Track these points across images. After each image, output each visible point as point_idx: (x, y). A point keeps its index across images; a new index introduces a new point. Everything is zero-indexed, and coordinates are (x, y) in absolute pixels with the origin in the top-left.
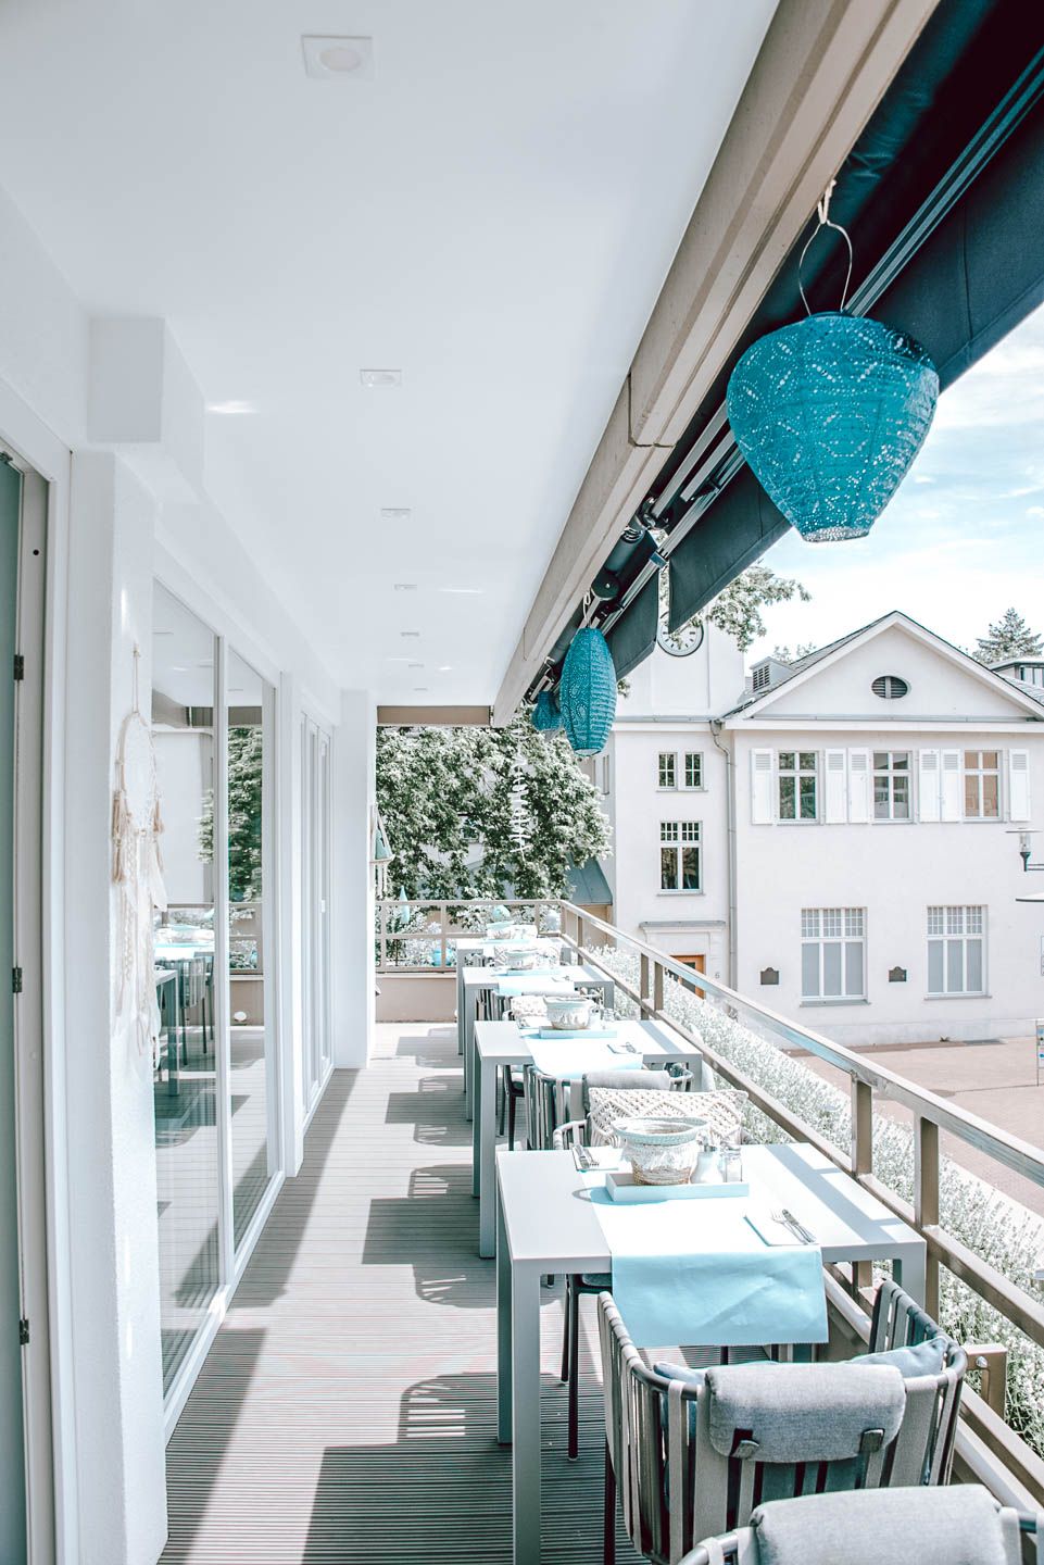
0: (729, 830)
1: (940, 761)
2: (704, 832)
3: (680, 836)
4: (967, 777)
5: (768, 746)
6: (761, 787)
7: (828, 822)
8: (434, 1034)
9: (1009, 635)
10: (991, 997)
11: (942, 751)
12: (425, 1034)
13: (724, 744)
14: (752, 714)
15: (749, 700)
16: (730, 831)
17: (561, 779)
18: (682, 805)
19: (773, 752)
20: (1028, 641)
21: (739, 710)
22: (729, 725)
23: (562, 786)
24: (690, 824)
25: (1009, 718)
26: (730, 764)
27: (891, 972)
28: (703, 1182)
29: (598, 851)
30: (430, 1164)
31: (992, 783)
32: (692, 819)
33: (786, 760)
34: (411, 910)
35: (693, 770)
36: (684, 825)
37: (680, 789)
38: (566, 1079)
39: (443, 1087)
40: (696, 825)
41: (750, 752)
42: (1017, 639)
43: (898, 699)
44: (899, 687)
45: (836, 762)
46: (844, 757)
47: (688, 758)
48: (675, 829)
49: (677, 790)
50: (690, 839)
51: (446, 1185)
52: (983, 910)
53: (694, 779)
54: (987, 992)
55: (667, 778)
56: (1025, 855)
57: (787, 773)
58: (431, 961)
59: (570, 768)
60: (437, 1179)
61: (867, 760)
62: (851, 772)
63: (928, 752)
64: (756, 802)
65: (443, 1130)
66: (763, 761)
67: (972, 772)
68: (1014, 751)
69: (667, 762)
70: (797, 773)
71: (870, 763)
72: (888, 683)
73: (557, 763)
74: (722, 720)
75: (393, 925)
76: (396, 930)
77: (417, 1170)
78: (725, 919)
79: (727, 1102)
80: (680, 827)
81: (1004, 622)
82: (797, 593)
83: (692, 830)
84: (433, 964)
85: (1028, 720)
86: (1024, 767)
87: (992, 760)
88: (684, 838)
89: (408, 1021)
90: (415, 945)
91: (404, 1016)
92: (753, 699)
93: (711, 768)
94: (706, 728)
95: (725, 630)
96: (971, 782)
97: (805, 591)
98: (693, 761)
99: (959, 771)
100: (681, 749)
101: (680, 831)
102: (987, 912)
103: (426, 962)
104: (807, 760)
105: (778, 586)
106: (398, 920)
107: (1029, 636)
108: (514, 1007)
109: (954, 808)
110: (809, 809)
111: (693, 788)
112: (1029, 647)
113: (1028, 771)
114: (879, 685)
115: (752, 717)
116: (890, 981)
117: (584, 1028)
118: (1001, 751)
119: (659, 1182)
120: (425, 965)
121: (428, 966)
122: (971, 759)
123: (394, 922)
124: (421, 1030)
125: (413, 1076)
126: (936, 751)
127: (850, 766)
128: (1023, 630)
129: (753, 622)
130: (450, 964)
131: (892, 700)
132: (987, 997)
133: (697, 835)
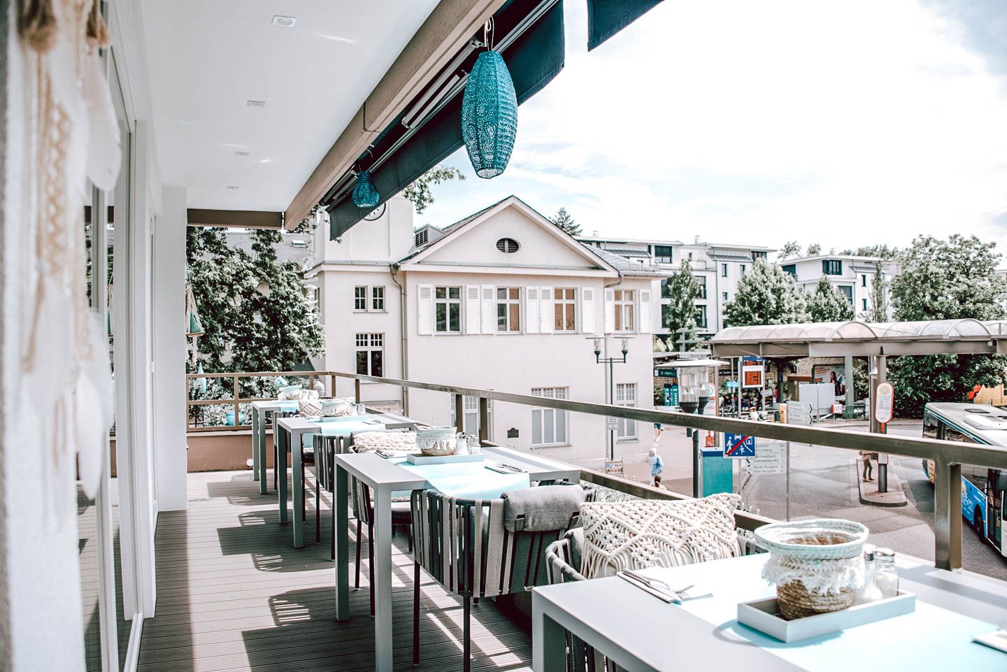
0: (402, 339)
1: (539, 294)
2: (387, 340)
3: (369, 343)
4: (556, 305)
5: (429, 283)
6: (424, 310)
7: (468, 333)
8: (237, 479)
9: (561, 224)
10: (571, 446)
11: (540, 288)
12: (229, 480)
13: (399, 280)
14: (418, 261)
15: (416, 251)
16: (404, 339)
17: (291, 301)
18: (370, 322)
19: (432, 286)
20: (573, 228)
21: (410, 257)
22: (403, 268)
23: (292, 305)
24: (376, 335)
25: (582, 267)
26: (403, 294)
27: (508, 431)
28: (869, 601)
29: (317, 351)
30: (283, 591)
31: (571, 308)
32: (378, 332)
33: (440, 293)
34: (207, 382)
35: (378, 298)
36: (372, 336)
37: (369, 311)
38: (487, 500)
39: (261, 522)
40: (380, 336)
41: (417, 286)
42: (565, 226)
43: (512, 254)
44: (514, 246)
45: (474, 293)
46: (479, 291)
47: (375, 290)
48: (366, 338)
49: (367, 312)
50: (376, 345)
51: (306, 610)
52: (566, 390)
53: (378, 304)
54: (569, 443)
55: (360, 304)
56: (597, 353)
57: (441, 301)
58: (225, 421)
59: (296, 293)
60: (295, 605)
61: (493, 293)
62: (483, 300)
63: (532, 288)
64: (421, 319)
65: (277, 559)
66: (426, 292)
67: (559, 302)
68: (584, 289)
69: (360, 291)
70: (448, 301)
71: (495, 294)
72: (506, 244)
73: (288, 289)
74: (399, 264)
75: (193, 395)
76: (196, 398)
77: (273, 597)
78: (400, 399)
79: (723, 508)
80: (369, 337)
81: (559, 216)
82: (456, 176)
83: (378, 338)
84: (227, 424)
85: (593, 268)
86: (591, 299)
87: (571, 294)
88: (372, 344)
89: (208, 471)
90: (212, 410)
91: (204, 467)
92: (419, 251)
93: (391, 296)
94: (388, 269)
95: (409, 198)
96: (558, 308)
97: (461, 174)
98: (379, 292)
99: (551, 301)
100: (370, 283)
101: (369, 340)
102: (568, 391)
103: (222, 423)
104: (455, 292)
105: (443, 171)
106: (197, 390)
107: (573, 225)
108: (357, 442)
109: (548, 325)
110: (455, 326)
111: (378, 310)
112: (573, 232)
113: (593, 301)
114: (501, 243)
115: (419, 263)
116: (509, 437)
117: (452, 454)
118: (577, 288)
119: (833, 607)
120: (221, 425)
121: (224, 426)
122: (558, 294)
123: (194, 392)
124: (226, 477)
125: (233, 514)
126: (537, 288)
127: (482, 297)
128: (570, 222)
129: (425, 194)
130: (241, 424)
131: (510, 254)
132: (569, 446)
133: (381, 342)
